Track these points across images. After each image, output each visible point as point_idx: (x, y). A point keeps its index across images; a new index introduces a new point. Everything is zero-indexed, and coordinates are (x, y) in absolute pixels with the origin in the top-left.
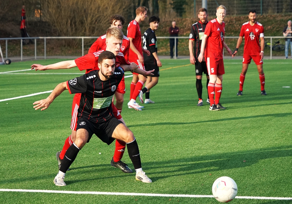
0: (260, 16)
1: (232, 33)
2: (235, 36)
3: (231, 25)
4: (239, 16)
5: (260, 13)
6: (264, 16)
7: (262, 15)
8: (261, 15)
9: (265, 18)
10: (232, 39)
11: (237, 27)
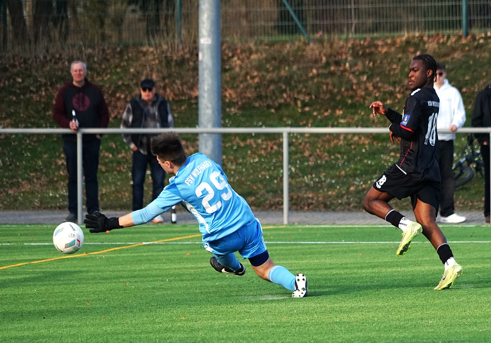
0: (460, 37)
1: (339, 112)
2: (349, 125)
3: (332, 74)
4: (368, 36)
5: (457, 24)
6: (474, 38)
7: (467, 35)
8: (462, 32)
9: (479, 47)
10: (338, 135)
11: (359, 84)
